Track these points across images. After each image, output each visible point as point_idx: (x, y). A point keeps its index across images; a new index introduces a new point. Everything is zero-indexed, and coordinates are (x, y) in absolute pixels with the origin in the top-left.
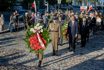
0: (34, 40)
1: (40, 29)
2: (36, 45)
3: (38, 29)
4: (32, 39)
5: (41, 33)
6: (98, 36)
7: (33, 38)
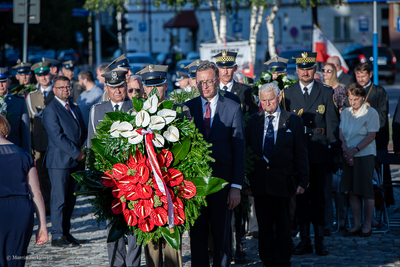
0: (135, 181)
1: (162, 126)
2: (143, 204)
3: (153, 127)
4: (125, 179)
5: (168, 145)
6: (362, 241)
7: (129, 173)
